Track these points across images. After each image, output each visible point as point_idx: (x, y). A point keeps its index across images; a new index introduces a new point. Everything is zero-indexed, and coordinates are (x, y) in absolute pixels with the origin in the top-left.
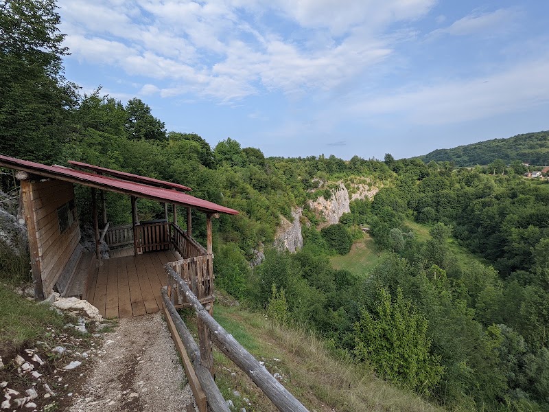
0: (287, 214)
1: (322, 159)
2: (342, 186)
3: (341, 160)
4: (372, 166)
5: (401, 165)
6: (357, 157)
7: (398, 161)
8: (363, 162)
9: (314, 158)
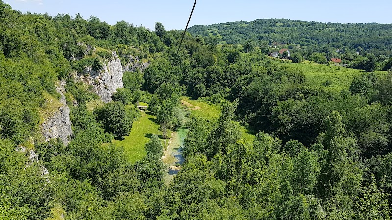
0: (50, 90)
1: (78, 20)
2: (114, 54)
3: (105, 24)
4: (142, 35)
5: (173, 37)
6: (124, 22)
7: (168, 32)
8: (132, 30)
9: (67, 17)
